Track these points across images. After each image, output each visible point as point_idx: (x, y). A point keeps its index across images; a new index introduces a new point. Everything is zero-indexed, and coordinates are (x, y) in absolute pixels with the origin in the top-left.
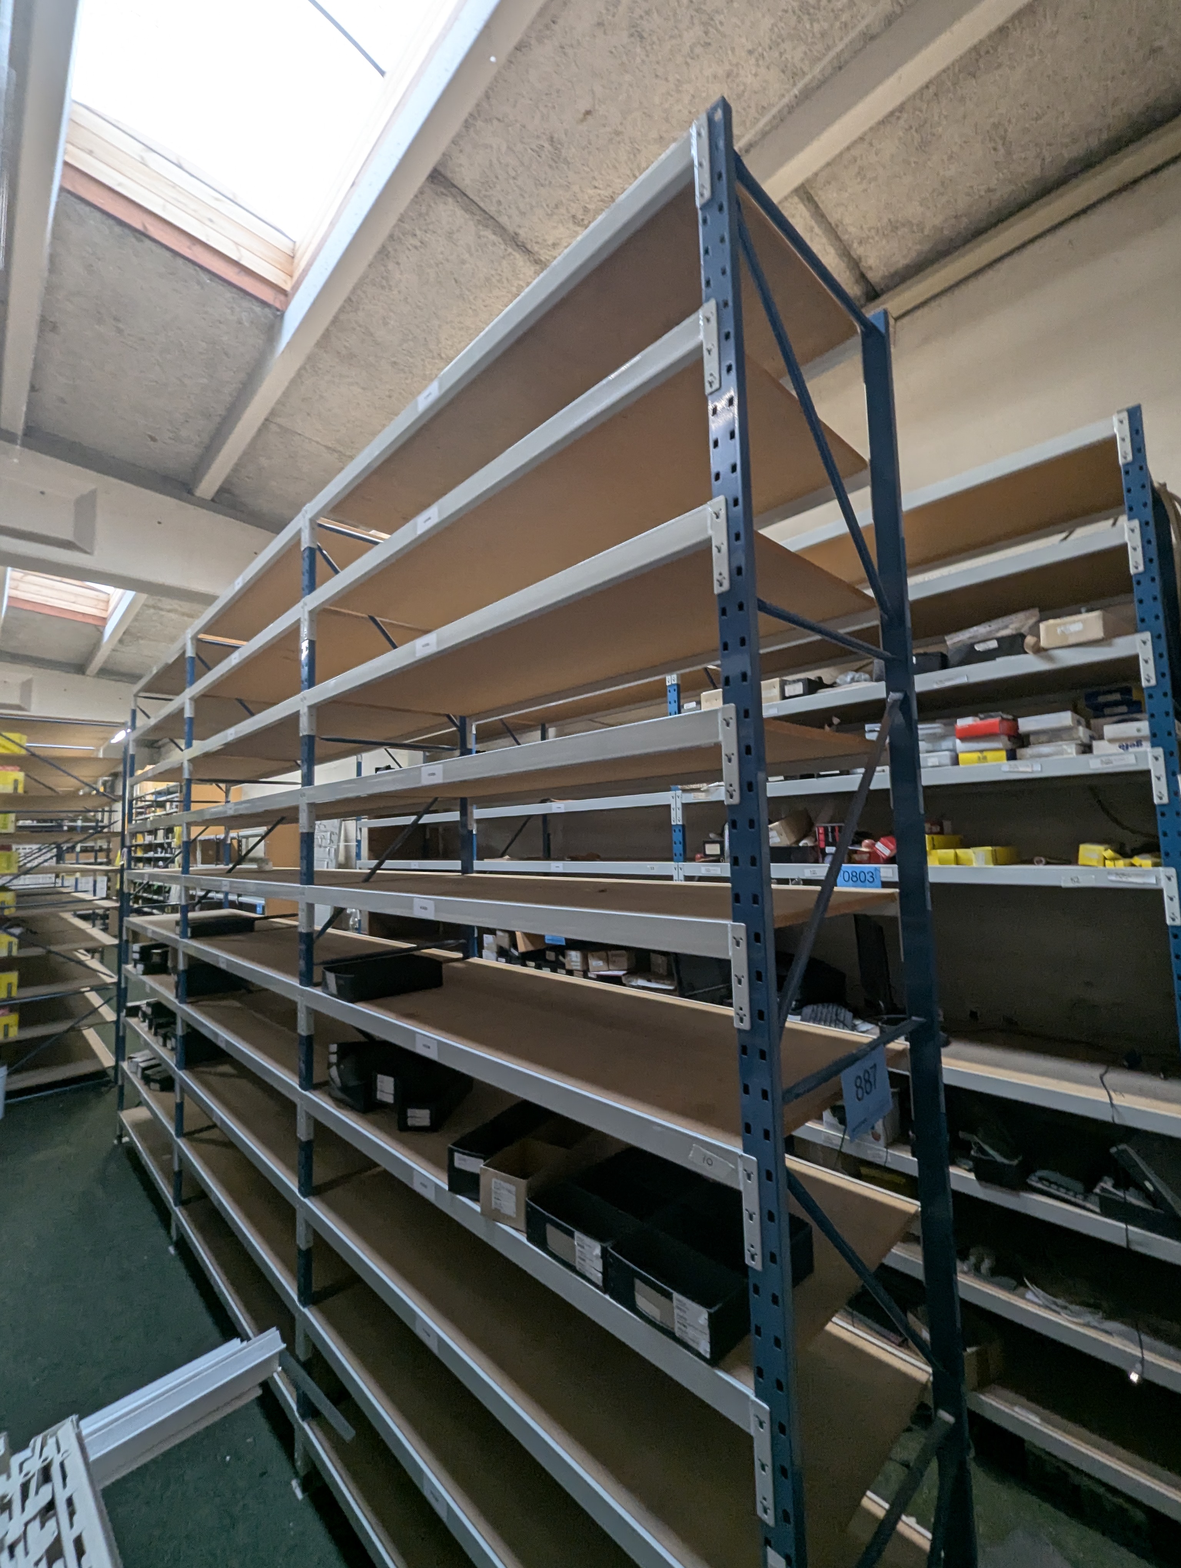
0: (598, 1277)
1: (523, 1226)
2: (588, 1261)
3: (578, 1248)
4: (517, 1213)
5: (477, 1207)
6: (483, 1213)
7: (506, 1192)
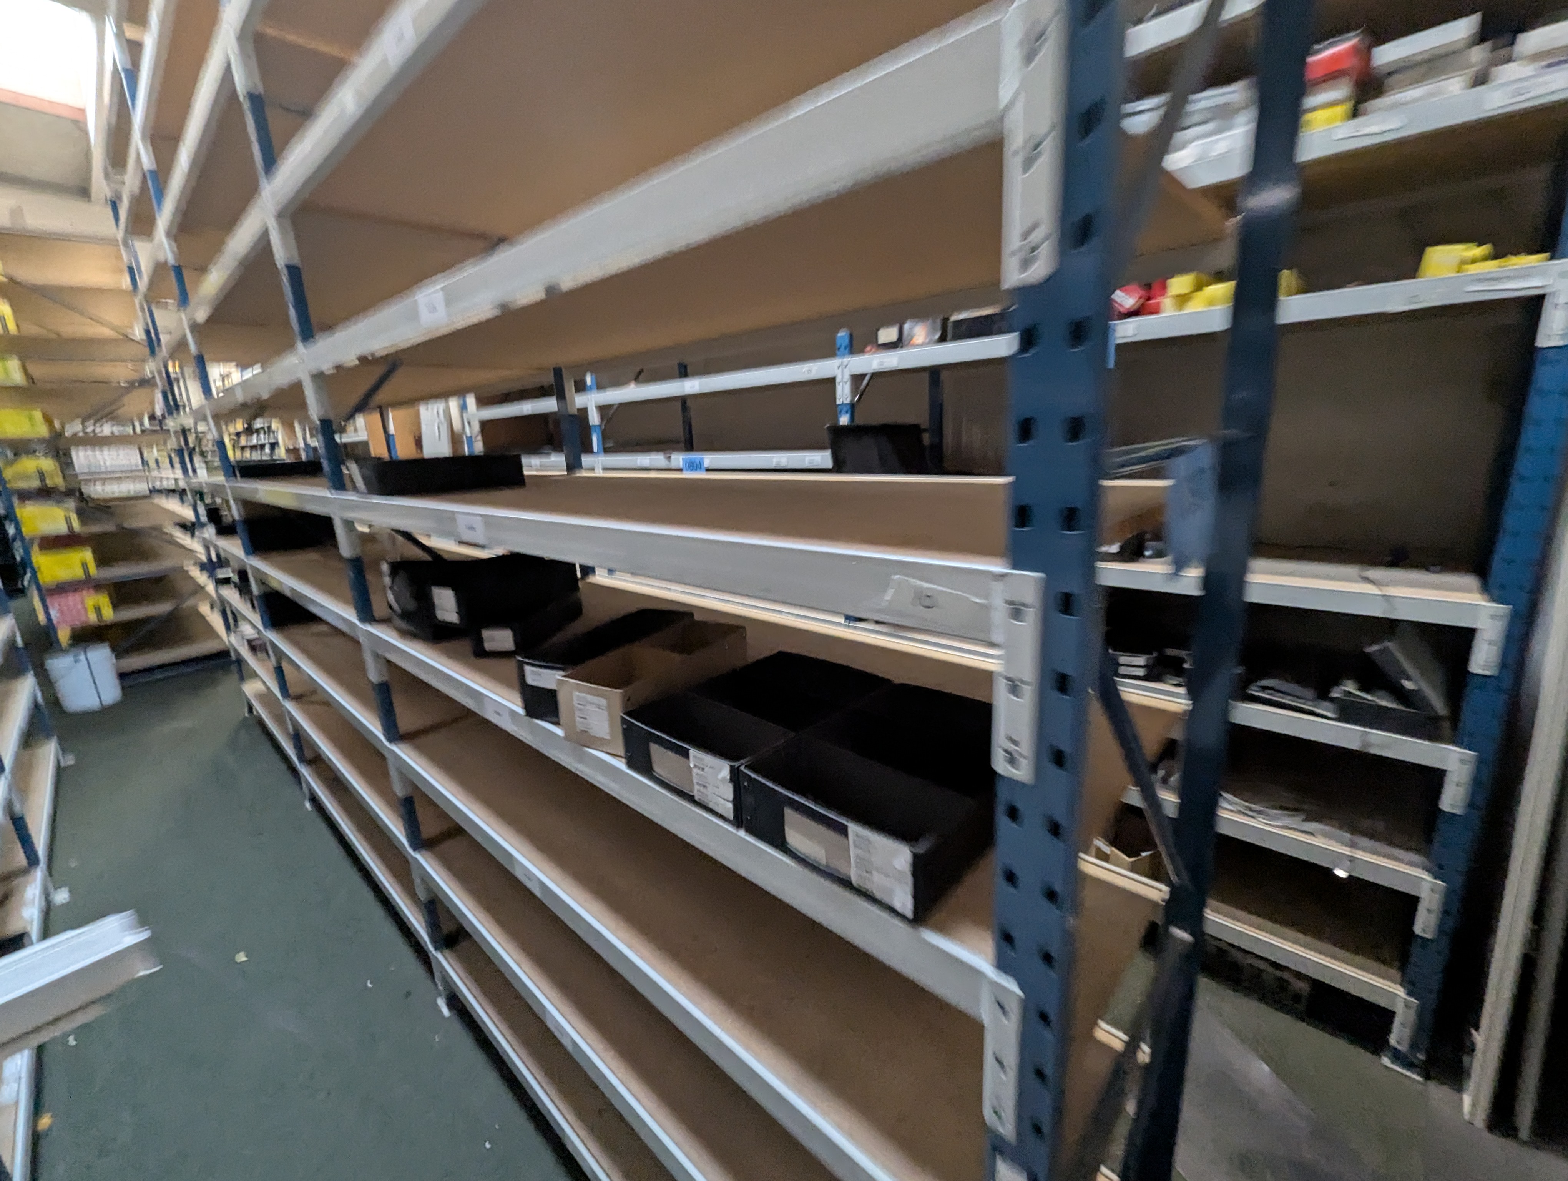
0: (727, 809)
1: (621, 751)
2: (710, 788)
3: (695, 770)
4: (612, 733)
5: (559, 731)
6: (567, 738)
7: (593, 708)
